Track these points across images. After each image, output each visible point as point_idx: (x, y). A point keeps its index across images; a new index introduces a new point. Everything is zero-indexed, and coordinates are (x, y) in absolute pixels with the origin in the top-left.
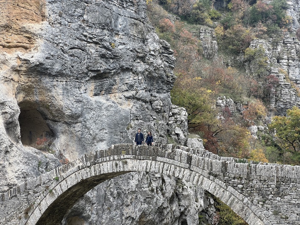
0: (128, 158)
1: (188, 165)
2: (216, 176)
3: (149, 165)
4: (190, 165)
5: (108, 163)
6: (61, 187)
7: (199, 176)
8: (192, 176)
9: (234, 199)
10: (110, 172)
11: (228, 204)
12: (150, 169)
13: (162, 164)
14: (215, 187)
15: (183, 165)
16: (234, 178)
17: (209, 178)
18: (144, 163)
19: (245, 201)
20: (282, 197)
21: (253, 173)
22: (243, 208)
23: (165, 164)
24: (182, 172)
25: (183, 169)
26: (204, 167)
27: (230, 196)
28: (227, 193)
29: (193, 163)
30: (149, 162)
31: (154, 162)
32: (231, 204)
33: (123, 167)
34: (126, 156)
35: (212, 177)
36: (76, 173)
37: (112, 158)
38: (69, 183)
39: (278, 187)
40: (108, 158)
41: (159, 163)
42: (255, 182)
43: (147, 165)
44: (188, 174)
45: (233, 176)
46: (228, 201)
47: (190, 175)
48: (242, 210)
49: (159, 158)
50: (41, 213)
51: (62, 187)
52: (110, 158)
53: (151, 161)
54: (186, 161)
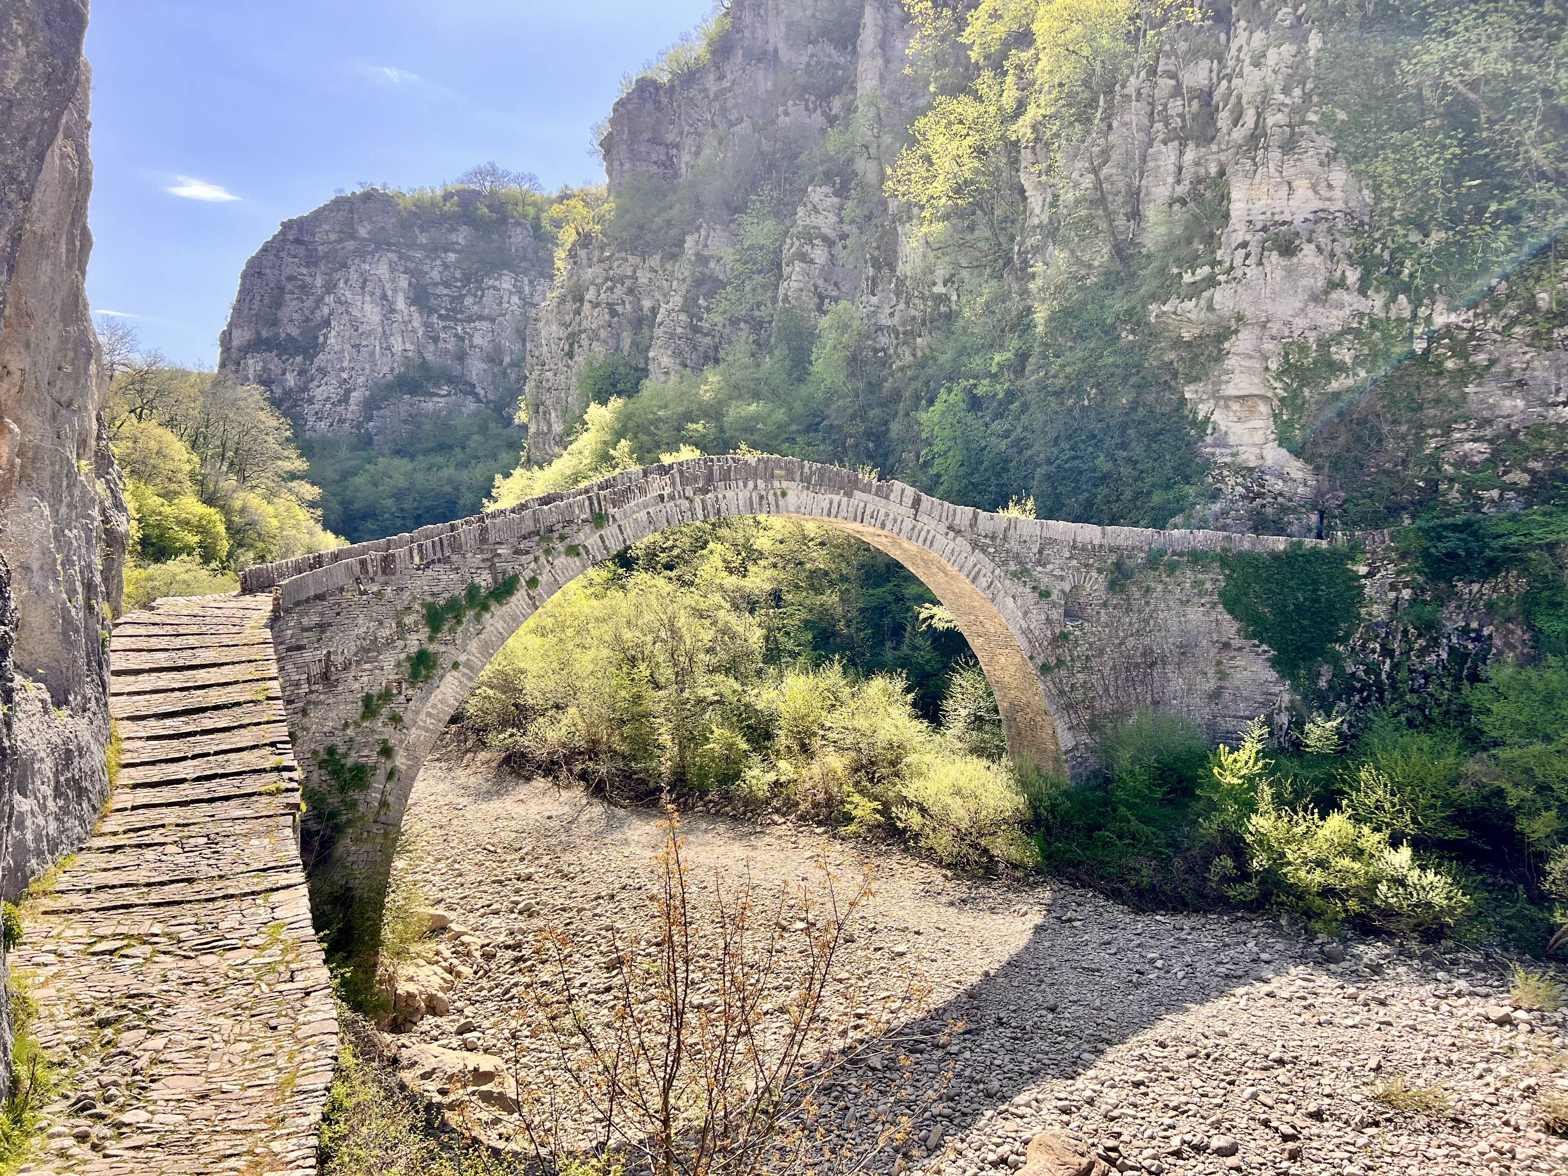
0: (789, 488)
1: (912, 511)
2: (958, 532)
3: (835, 505)
4: (917, 511)
5: (740, 493)
9: (980, 571)
11: (970, 578)
12: (838, 512)
13: (862, 505)
14: (954, 551)
15: (903, 509)
16: (986, 537)
17: (946, 535)
18: (825, 502)
19: (997, 574)
20: (1044, 566)
21: (1012, 530)
23: (868, 506)
24: (899, 523)
25: (900, 518)
26: (940, 517)
27: (975, 566)
29: (921, 509)
30: (836, 498)
31: (845, 500)
33: (776, 505)
34: (786, 484)
37: (750, 484)
38: (628, 532)
40: (740, 483)
43: (831, 504)
45: (983, 533)
49: (858, 494)
51: (605, 542)
52: (744, 484)
53: (839, 497)
54: (910, 504)
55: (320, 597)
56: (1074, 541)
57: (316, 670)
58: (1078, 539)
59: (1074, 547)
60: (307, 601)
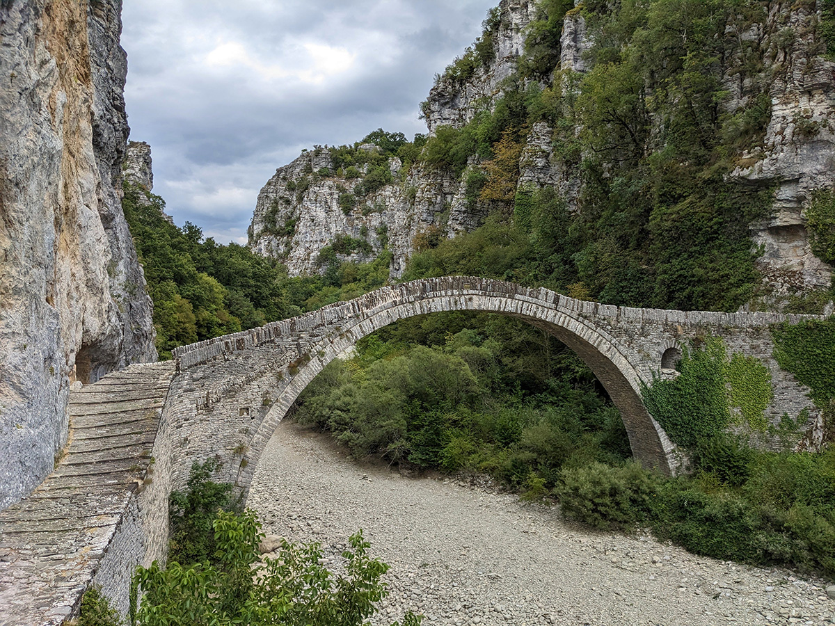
0: (473, 294)
1: (554, 305)
2: (585, 317)
3: (503, 303)
4: (557, 305)
5: (443, 298)
6: (361, 329)
7: (566, 317)
8: (557, 317)
9: (602, 340)
10: (445, 310)
11: (595, 345)
12: (505, 308)
13: (521, 302)
14: (583, 329)
15: (547, 305)
16: (604, 319)
17: (577, 319)
18: (496, 301)
19: (613, 342)
20: (646, 336)
21: (622, 315)
22: (610, 348)
23: (525, 303)
24: (545, 313)
25: (546, 310)
26: (573, 308)
27: (598, 337)
28: (596, 335)
29: (560, 304)
31: (510, 300)
32: (598, 345)
33: (466, 305)
34: (471, 292)
35: (581, 319)
36: (389, 310)
37: (449, 293)
38: (376, 322)
40: (443, 292)
41: (517, 301)
42: (623, 323)
43: (501, 303)
44: (554, 314)
45: (603, 317)
46: (595, 342)
47: (555, 316)
48: (608, 350)
50: (322, 365)
51: (364, 329)
52: (446, 293)
53: (505, 299)
54: (552, 301)
55: (204, 363)
56: (666, 320)
57: (201, 401)
58: (669, 320)
59: (666, 324)
60: (196, 365)
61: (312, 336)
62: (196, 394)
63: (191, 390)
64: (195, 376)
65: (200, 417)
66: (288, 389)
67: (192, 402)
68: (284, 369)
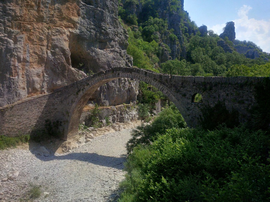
1: (145, 75)
2: (157, 80)
7: (150, 80)
12: (129, 76)
13: (134, 75)
17: (154, 80)
20: (184, 88)
22: (167, 92)
25: (143, 77)
26: (152, 76)
30: (129, 74)
34: (119, 72)
39: (182, 84)
42: (173, 82)
45: (164, 80)
47: (146, 79)
49: (133, 73)
50: (83, 93)
57: (60, 100)
60: (59, 91)
61: (80, 85)
62: (59, 98)
63: (57, 97)
64: (58, 94)
65: (60, 104)
66: (77, 99)
67: (58, 100)
68: (75, 94)
